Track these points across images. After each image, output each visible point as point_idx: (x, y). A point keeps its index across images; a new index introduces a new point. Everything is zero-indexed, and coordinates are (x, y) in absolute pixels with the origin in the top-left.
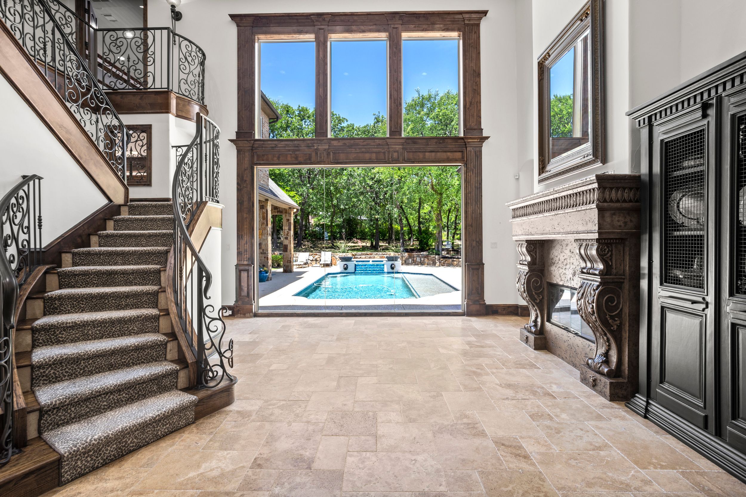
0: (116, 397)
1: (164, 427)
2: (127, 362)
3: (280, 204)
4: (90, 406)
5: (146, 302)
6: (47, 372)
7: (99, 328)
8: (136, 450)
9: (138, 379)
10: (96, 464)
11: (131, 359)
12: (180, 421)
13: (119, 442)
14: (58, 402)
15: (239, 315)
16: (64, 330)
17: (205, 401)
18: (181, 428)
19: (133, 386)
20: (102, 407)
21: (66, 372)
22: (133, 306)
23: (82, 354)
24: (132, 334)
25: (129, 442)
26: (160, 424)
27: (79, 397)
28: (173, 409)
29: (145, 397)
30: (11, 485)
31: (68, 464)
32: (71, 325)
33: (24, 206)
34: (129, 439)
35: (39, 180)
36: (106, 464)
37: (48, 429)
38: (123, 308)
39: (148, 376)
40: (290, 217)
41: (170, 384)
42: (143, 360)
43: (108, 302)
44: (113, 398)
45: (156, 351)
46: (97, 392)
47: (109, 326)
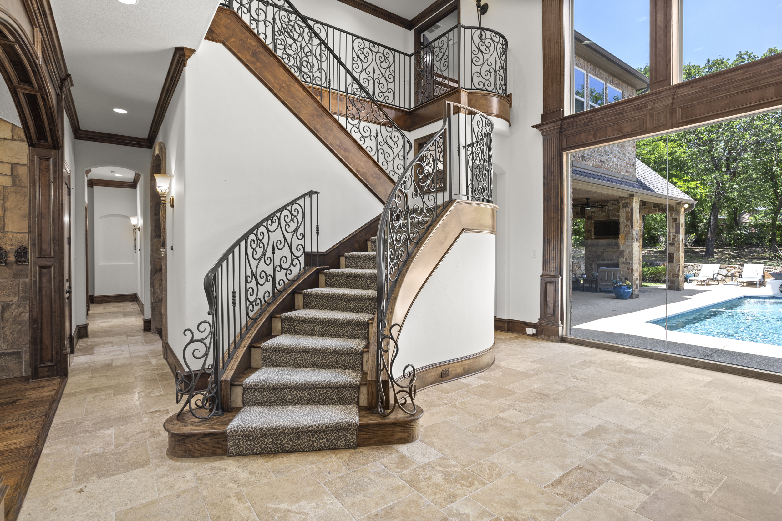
0: (299, 394)
1: (321, 441)
2: (327, 363)
3: (658, 199)
4: (278, 395)
5: (369, 307)
6: (270, 356)
7: (322, 326)
8: (291, 452)
9: (317, 383)
10: (255, 451)
11: (330, 361)
12: (339, 440)
13: (275, 438)
14: (253, 384)
15: (543, 336)
16: (299, 323)
17: (371, 428)
18: (340, 449)
19: (314, 389)
20: (288, 400)
21: (283, 360)
22: (359, 310)
23: (292, 347)
24: (346, 337)
25: (284, 442)
26: (316, 436)
27: (268, 384)
28: (328, 425)
29: (325, 403)
30: (195, 438)
31: (232, 440)
32: (302, 319)
33: (300, 217)
34: (285, 439)
35: (317, 194)
36: (264, 453)
37: (248, 404)
38: (351, 311)
39: (327, 382)
40: (679, 215)
41: (350, 397)
42: (340, 365)
43: (341, 302)
44: (296, 394)
45: (352, 359)
46: (281, 384)
47: (328, 326)
